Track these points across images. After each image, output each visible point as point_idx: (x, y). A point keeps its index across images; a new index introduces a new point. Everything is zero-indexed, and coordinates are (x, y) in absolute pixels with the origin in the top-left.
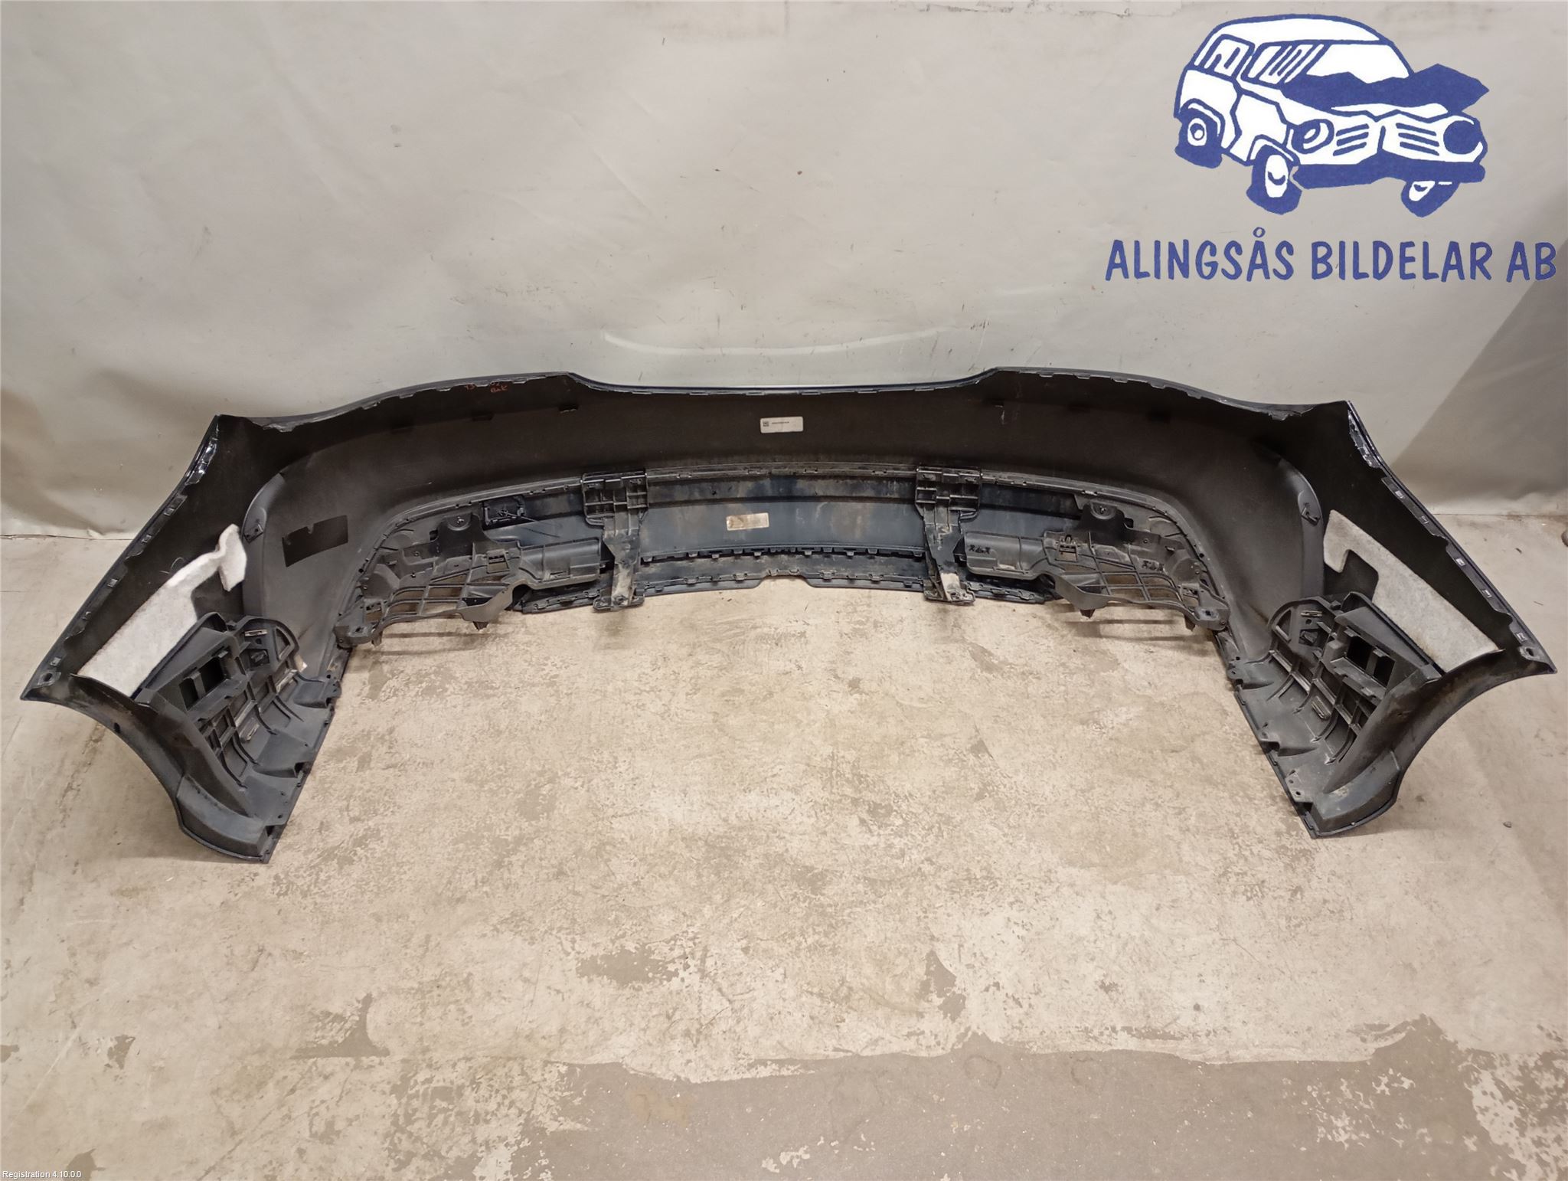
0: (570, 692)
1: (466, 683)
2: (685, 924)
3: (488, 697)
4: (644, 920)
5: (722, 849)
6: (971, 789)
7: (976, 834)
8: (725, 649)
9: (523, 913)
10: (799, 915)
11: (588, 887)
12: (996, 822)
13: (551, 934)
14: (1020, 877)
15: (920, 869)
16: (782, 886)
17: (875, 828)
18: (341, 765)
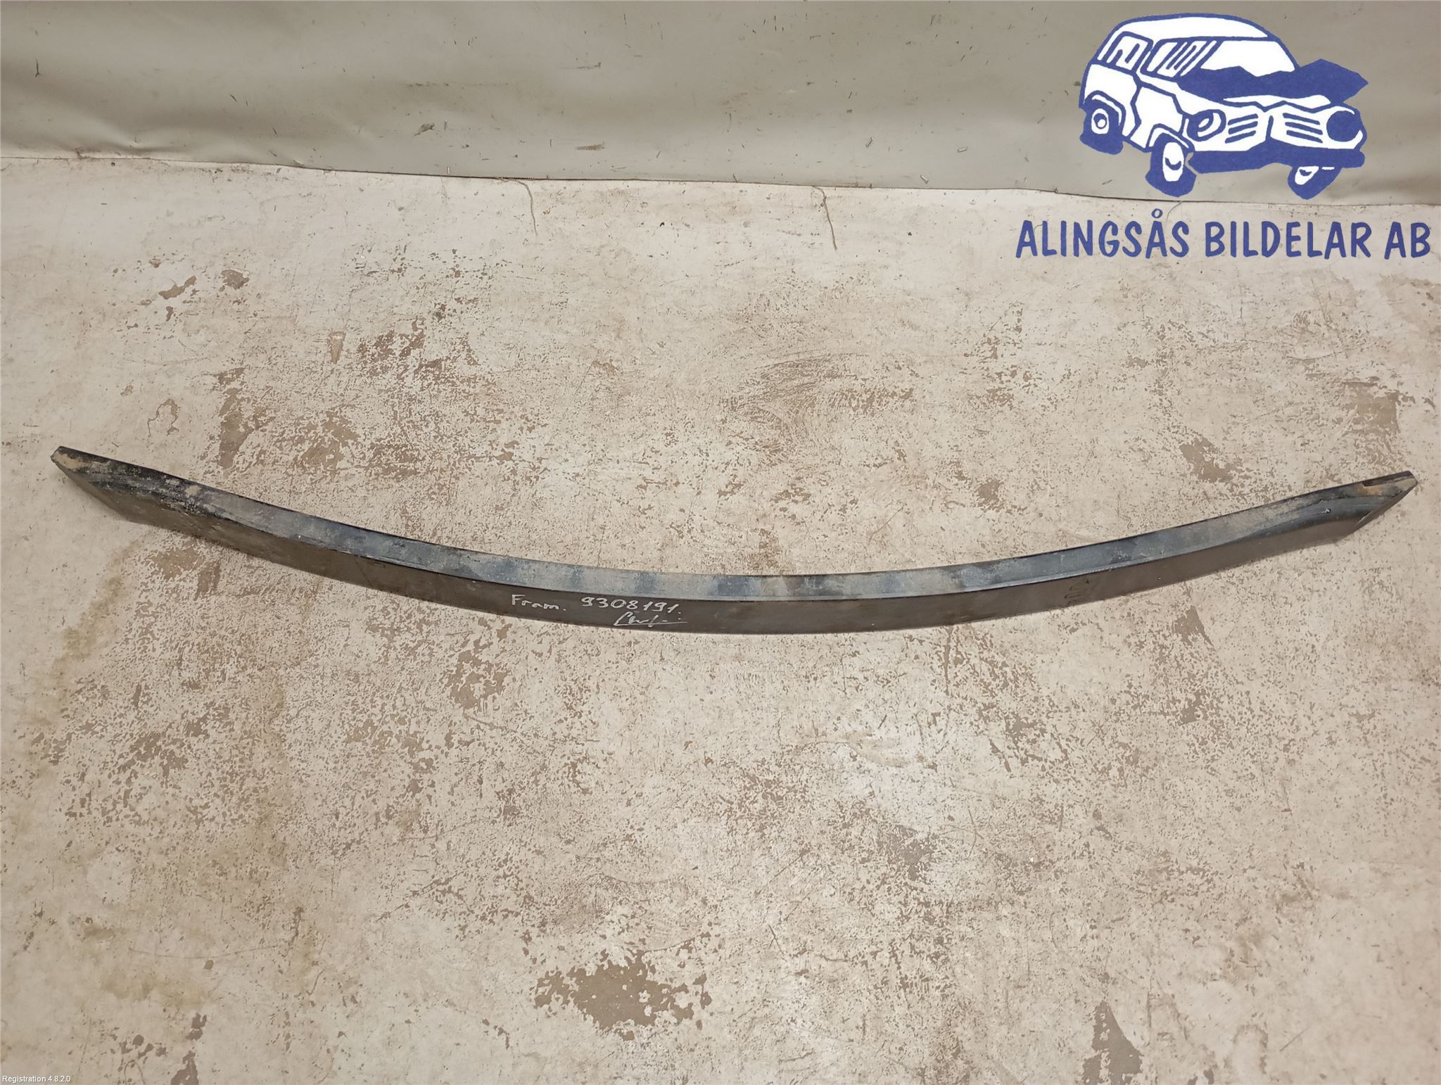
0: (534, 474)
2: (706, 921)
3: (405, 473)
4: (640, 907)
5: (768, 784)
6: (1174, 701)
7: (1181, 787)
8: (780, 415)
9: (448, 880)
10: (890, 917)
11: (555, 840)
12: (1213, 765)
13: (491, 921)
14: (1251, 873)
15: (1087, 845)
16: (863, 861)
17: (1014, 763)
18: (173, 585)
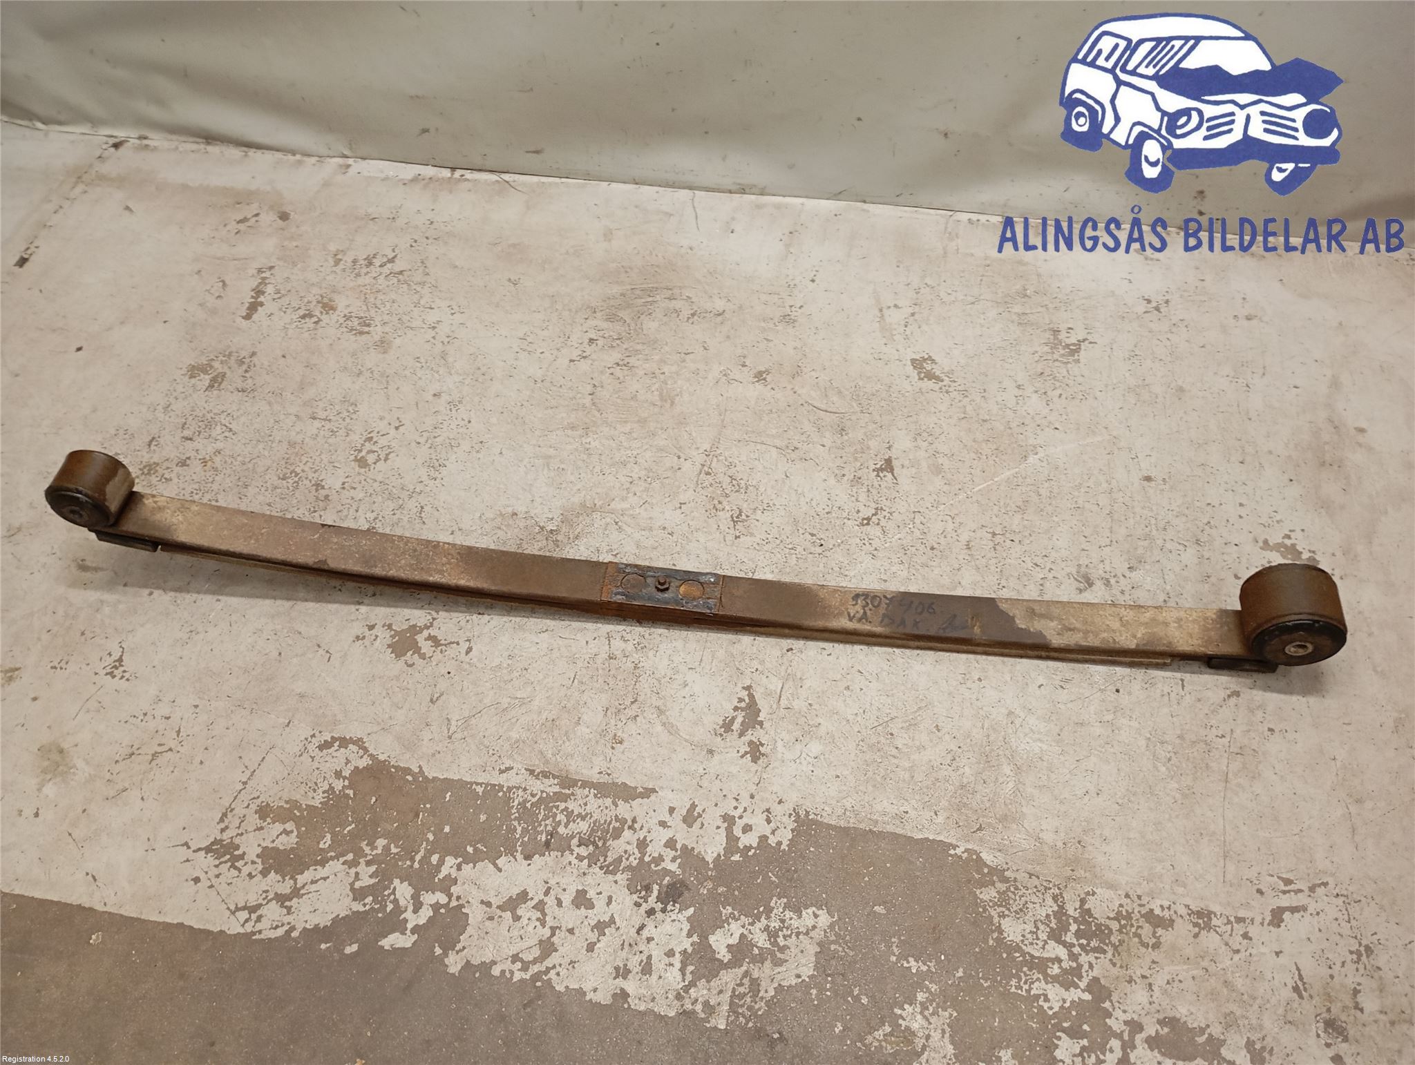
1: (345, 316)
